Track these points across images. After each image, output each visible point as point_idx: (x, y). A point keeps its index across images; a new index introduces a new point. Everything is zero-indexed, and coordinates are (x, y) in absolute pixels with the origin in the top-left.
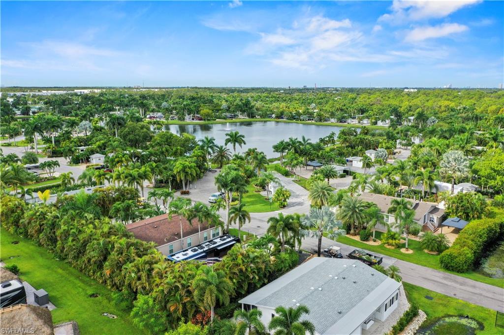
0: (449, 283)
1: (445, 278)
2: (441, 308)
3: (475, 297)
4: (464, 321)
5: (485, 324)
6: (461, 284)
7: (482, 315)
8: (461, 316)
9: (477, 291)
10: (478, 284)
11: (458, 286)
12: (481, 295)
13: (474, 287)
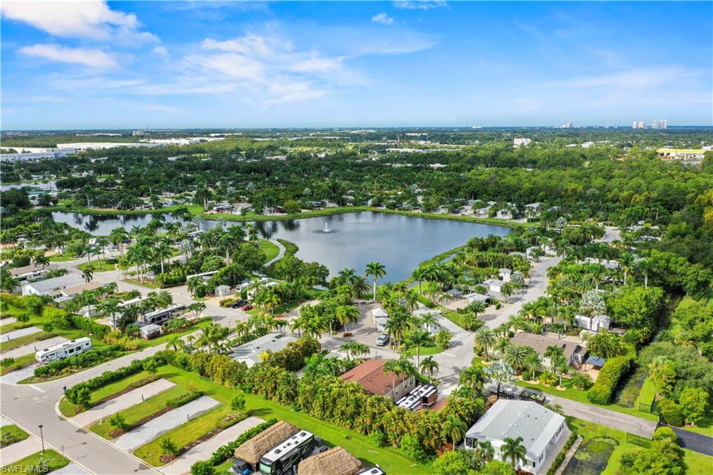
0: (595, 414)
1: (592, 410)
2: (591, 432)
3: (613, 423)
4: (606, 440)
5: (620, 441)
6: (603, 414)
7: (619, 435)
8: (605, 437)
9: (614, 419)
10: (615, 413)
11: (601, 416)
12: (617, 421)
13: (612, 415)
